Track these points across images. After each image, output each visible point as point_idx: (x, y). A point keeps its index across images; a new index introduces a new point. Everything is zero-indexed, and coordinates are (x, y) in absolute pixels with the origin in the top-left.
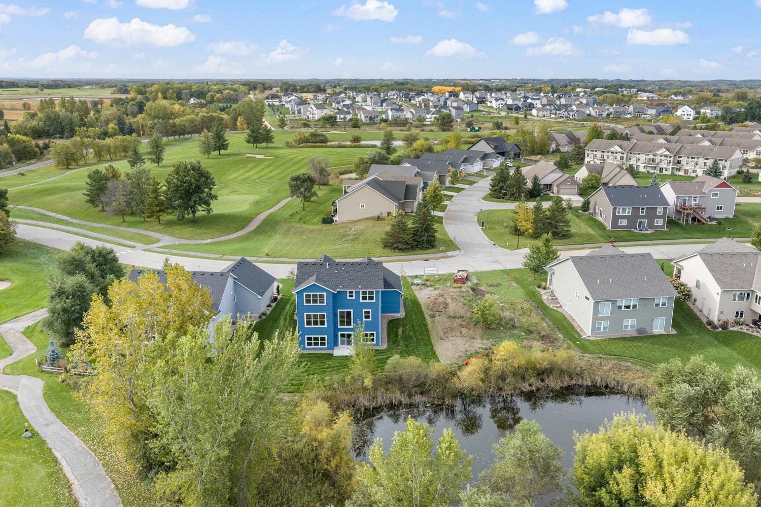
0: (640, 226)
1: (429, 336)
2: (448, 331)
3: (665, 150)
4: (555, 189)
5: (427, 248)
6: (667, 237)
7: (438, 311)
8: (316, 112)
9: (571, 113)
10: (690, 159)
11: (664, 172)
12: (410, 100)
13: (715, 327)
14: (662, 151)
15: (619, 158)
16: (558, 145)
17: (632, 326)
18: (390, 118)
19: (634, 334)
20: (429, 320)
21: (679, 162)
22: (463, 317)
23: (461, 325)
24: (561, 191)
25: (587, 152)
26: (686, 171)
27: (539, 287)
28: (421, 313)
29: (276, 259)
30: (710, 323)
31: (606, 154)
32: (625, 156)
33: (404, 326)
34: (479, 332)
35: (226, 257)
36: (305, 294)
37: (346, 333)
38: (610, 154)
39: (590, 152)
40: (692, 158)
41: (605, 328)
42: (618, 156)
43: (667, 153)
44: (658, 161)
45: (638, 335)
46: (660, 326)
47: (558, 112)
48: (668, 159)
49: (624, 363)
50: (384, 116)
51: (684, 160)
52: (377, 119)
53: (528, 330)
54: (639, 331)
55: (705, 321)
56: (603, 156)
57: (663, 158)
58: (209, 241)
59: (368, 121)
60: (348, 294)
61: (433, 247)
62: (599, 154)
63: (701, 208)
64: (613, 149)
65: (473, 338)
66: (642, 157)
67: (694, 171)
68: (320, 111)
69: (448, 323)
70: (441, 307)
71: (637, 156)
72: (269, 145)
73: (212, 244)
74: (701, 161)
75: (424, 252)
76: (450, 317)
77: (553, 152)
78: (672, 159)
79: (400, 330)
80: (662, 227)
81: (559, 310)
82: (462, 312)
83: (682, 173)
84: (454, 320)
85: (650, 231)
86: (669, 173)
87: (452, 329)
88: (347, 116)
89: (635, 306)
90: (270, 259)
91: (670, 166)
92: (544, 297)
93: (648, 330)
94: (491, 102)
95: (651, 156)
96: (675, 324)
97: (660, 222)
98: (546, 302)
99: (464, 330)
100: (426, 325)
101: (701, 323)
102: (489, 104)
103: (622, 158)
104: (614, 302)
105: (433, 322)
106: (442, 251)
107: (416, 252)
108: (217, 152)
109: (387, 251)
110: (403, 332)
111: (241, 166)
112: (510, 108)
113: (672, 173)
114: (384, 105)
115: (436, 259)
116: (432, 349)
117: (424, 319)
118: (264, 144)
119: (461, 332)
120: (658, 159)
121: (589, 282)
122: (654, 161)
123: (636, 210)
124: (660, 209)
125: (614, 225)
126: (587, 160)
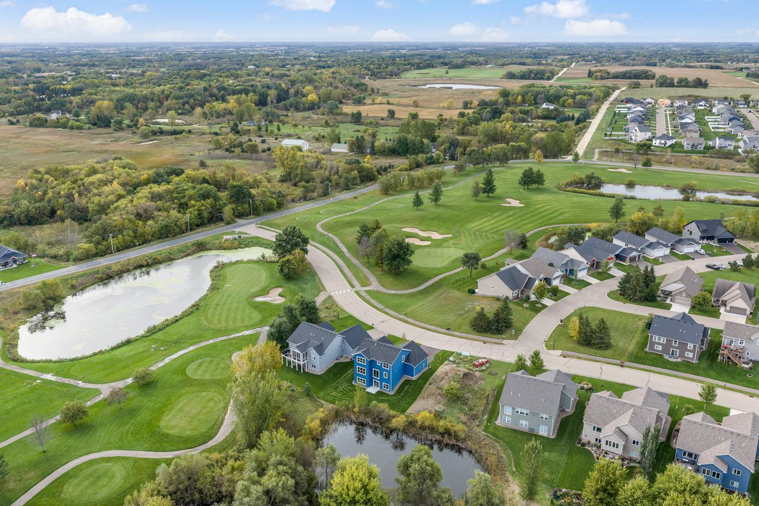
0: (672, 354)
1: (419, 394)
4: (670, 298)
7: (435, 382)
8: (638, 134)
13: (578, 443)
17: (526, 425)
19: (526, 430)
20: (427, 386)
22: (443, 390)
23: (440, 394)
30: (581, 439)
33: (411, 385)
34: (444, 401)
35: (385, 309)
36: (357, 357)
37: (376, 381)
45: (528, 432)
46: (544, 432)
53: (471, 408)
54: (530, 429)
58: (393, 292)
59: (690, 149)
60: (377, 362)
61: (500, 333)
65: (440, 403)
68: (644, 133)
69: (434, 391)
70: (439, 380)
72: (540, 186)
73: (393, 295)
76: (438, 387)
79: (407, 387)
80: (693, 359)
82: (446, 386)
84: (438, 390)
87: (433, 394)
88: (667, 142)
89: (527, 414)
90: (404, 317)
93: (536, 431)
96: (556, 435)
97: (689, 355)
99: (438, 397)
100: (422, 388)
105: (428, 388)
106: (502, 338)
107: (487, 335)
108: (486, 194)
110: (408, 388)
111: (489, 214)
115: (491, 343)
117: (425, 384)
118: (535, 186)
119: (436, 398)
121: (506, 392)
123: (670, 341)
124: (690, 345)
125: (651, 347)
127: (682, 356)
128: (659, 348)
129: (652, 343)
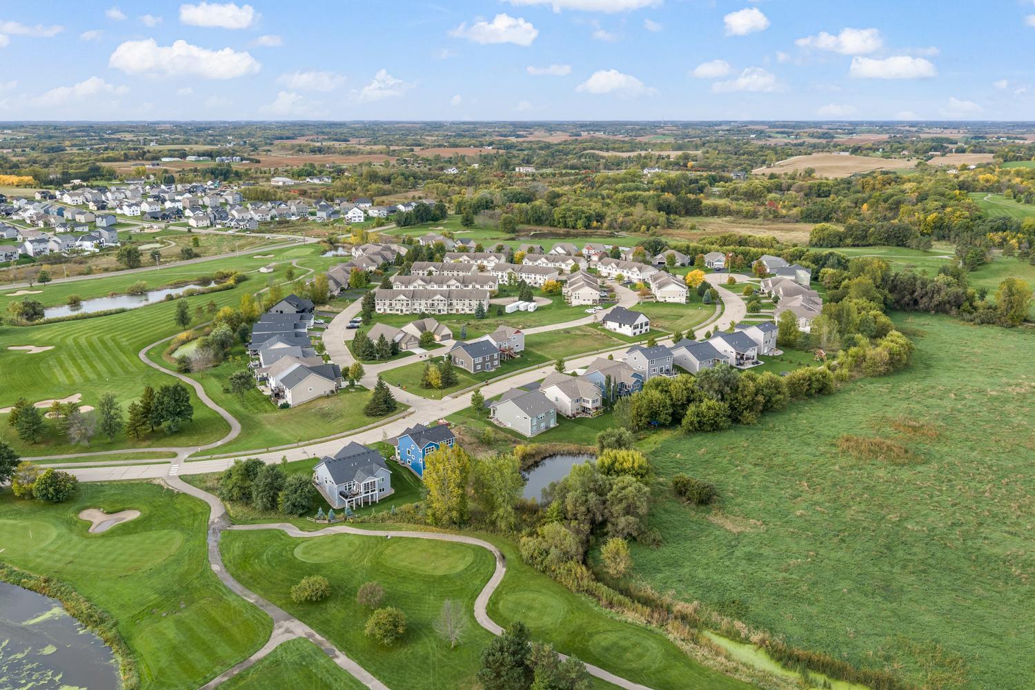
3: (440, 296)
4: (403, 346)
5: (395, 411)
6: (506, 372)
10: (459, 302)
11: (442, 313)
14: (438, 297)
15: (405, 304)
16: (331, 292)
17: (544, 426)
19: (546, 430)
21: (451, 304)
22: (475, 442)
24: (409, 347)
25: (376, 302)
26: (457, 310)
27: (488, 418)
29: (312, 441)
30: (568, 416)
31: (394, 302)
32: (410, 302)
36: (426, 449)
38: (397, 302)
39: (379, 302)
40: (460, 300)
41: (535, 430)
42: (405, 303)
43: (442, 298)
44: (436, 304)
47: (224, 222)
48: (444, 302)
51: (454, 302)
54: (546, 428)
56: (391, 304)
57: (439, 302)
62: (387, 302)
63: (510, 349)
64: (399, 298)
66: (423, 302)
67: (463, 310)
74: (467, 302)
75: (395, 414)
77: (331, 298)
78: (446, 302)
81: (506, 427)
83: (454, 312)
85: (493, 370)
86: (446, 313)
89: (544, 417)
91: (446, 308)
92: (496, 423)
93: (550, 427)
94: (121, 209)
97: (496, 363)
98: (498, 425)
101: (564, 417)
102: (119, 211)
103: (408, 305)
104: (537, 417)
106: (404, 410)
109: (372, 419)
112: (154, 217)
121: (525, 410)
122: (433, 305)
123: (484, 358)
124: (496, 355)
125: (475, 370)
126: (377, 307)
127: (493, 366)
128: (479, 367)
129: (475, 365)
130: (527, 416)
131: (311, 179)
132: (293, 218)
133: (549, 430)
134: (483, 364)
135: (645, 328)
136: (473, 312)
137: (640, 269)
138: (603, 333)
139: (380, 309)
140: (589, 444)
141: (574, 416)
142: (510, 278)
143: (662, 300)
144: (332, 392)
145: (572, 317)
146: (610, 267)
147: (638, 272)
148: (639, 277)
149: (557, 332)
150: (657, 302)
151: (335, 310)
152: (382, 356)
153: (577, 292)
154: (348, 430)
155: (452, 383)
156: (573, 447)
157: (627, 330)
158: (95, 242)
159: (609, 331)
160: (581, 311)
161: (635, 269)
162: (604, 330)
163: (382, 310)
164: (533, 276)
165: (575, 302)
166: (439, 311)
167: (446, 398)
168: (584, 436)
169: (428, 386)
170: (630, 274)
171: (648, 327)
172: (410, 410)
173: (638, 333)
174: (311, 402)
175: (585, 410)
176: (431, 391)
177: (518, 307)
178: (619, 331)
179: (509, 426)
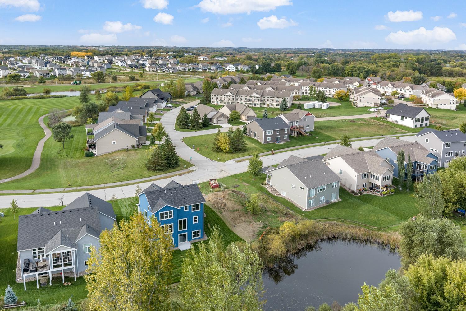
0: (277, 140)
1: (226, 225)
2: (235, 219)
3: (256, 94)
4: (215, 121)
5: (176, 167)
6: (293, 145)
7: (222, 209)
9: (170, 70)
10: (269, 99)
11: (257, 106)
12: (64, 62)
13: (356, 194)
14: (254, 94)
16: (188, 92)
17: (324, 200)
18: (57, 75)
19: (325, 205)
20: (220, 215)
21: (264, 100)
22: (238, 210)
23: (239, 215)
24: (219, 122)
25: (212, 96)
26: (268, 105)
27: (262, 184)
28: (212, 211)
29: (78, 188)
30: (353, 192)
31: (223, 97)
32: (234, 97)
34: (251, 218)
35: (37, 191)
36: (160, 213)
37: (183, 234)
38: (226, 97)
39: (214, 96)
40: (270, 98)
41: (313, 204)
42: (231, 98)
43: (257, 95)
44: (252, 100)
45: (327, 205)
46: (334, 199)
47: (162, 69)
48: (258, 98)
49: (332, 222)
50: (52, 74)
51: (266, 99)
52: (48, 75)
53: (275, 211)
54: (326, 202)
55: (350, 191)
56: (221, 98)
57: (255, 98)
58: (8, 180)
60: (184, 208)
61: (178, 166)
62: (219, 97)
63: (301, 128)
64: (227, 94)
65: (251, 222)
66: (244, 98)
67: (272, 105)
69: (232, 216)
70: (223, 206)
71: (241, 97)
74: (275, 99)
75: (174, 170)
76: (231, 211)
77: (187, 96)
78: (260, 99)
80: (287, 139)
81: (280, 196)
82: (236, 207)
83: (265, 106)
84: (234, 212)
85: (283, 143)
86: (259, 106)
87: (236, 219)
89: (324, 189)
90: (74, 188)
91: (259, 103)
92: (269, 190)
93: (330, 201)
94: (118, 63)
95: (248, 98)
96: (340, 197)
97: (286, 137)
98: (271, 192)
99: (243, 218)
100: (221, 219)
101: (348, 193)
102: (116, 64)
103: (233, 99)
104: (316, 189)
105: (223, 216)
106: (185, 168)
112: (131, 66)
113: (261, 106)
114: (48, 65)
115: (186, 173)
116: (234, 234)
117: (218, 215)
119: (242, 220)
120: (252, 99)
121: (302, 179)
122: (250, 100)
123: (275, 131)
124: (286, 130)
125: (265, 140)
126: (212, 100)
127: (282, 139)
128: (270, 139)
129: (266, 137)
130: (304, 186)
131: (218, 58)
132: (200, 70)
133: (329, 205)
134: (273, 137)
135: (425, 122)
136: (279, 107)
137: (412, 88)
138: (386, 124)
139: (214, 102)
140: (379, 229)
141: (360, 192)
142: (311, 90)
143: (435, 107)
144: (133, 147)
145: (357, 113)
146: (387, 86)
147: (411, 90)
148: (411, 93)
149: (343, 121)
150: (431, 108)
151: (186, 102)
152: (194, 126)
153: (362, 97)
154: (120, 181)
155: (240, 149)
156: (359, 232)
157: (409, 122)
158: (92, 72)
159: (391, 123)
160: (365, 110)
161: (408, 87)
162: (387, 121)
163: (216, 103)
164: (328, 89)
165: (360, 104)
166: (255, 105)
167: (230, 162)
168: (373, 218)
169: (218, 150)
170: (403, 92)
171: (428, 122)
172: (191, 169)
173: (419, 126)
174: (112, 153)
175: (373, 187)
176: (220, 154)
177: (314, 105)
178: (400, 123)
179: (284, 195)
